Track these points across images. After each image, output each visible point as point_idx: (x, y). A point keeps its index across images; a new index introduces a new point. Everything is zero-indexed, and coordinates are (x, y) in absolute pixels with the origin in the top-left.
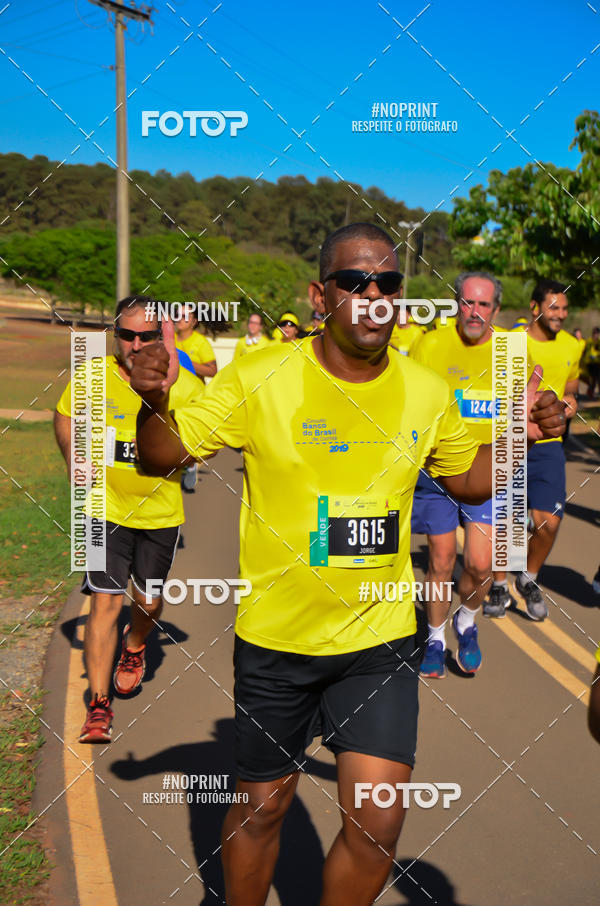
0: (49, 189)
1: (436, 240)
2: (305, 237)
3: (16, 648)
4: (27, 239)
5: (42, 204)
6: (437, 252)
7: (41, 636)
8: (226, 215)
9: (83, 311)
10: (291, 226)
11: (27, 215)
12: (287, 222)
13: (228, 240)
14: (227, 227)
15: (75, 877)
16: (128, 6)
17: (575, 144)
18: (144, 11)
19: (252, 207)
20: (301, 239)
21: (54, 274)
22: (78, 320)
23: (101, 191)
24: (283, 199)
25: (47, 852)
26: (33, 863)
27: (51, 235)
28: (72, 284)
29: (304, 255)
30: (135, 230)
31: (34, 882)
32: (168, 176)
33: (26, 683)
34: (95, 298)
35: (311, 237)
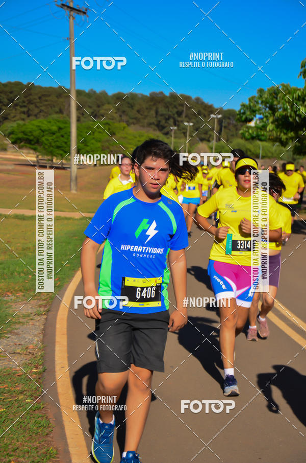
0: (35, 99)
1: (229, 124)
2: (163, 123)
3: (29, 325)
4: (25, 125)
5: (32, 107)
6: (230, 130)
7: (41, 319)
8: (124, 112)
9: (52, 161)
10: (156, 117)
11: (24, 113)
12: (154, 115)
13: (124, 124)
14: (124, 118)
15: (65, 432)
16: (76, 7)
17: (301, 75)
18: (84, 11)
19: (136, 108)
20: (161, 124)
21: (38, 142)
22: (50, 165)
23: (61, 100)
24: (152, 103)
25: (51, 420)
26: (45, 425)
27: (36, 122)
28: (47, 147)
29: (163, 132)
30: (78, 120)
31: (46, 434)
32: (95, 92)
33: (35, 342)
34: (58, 154)
35: (166, 122)
